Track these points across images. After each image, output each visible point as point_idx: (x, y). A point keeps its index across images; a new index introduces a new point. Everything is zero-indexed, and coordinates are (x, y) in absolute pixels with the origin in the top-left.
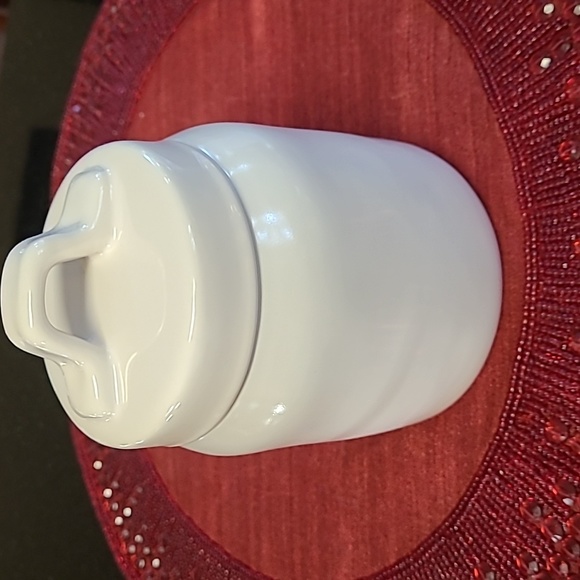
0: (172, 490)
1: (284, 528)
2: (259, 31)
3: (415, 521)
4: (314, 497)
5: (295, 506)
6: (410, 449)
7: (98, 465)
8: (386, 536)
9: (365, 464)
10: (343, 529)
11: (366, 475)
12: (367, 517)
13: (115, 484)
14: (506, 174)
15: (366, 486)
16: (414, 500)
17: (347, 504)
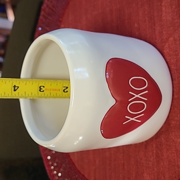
0: (76, 165)
1: (121, 176)
4: (133, 162)
5: (126, 167)
6: (173, 138)
7: (49, 158)
8: (164, 177)
9: (154, 146)
10: (145, 175)
11: (155, 151)
12: (156, 169)
13: (55, 164)
15: (155, 156)
16: (176, 160)
17: (147, 164)
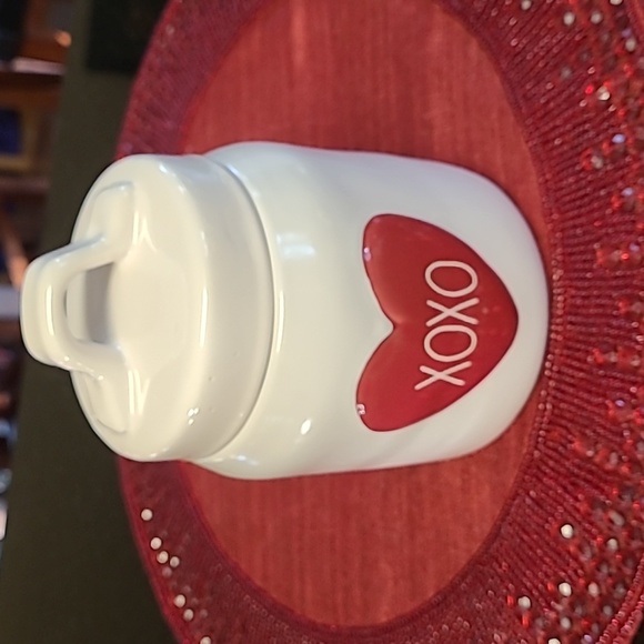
2: (300, 57)
3: (452, 551)
4: (356, 533)
7: (147, 514)
8: (425, 569)
9: (403, 493)
10: (383, 565)
11: (404, 507)
14: (532, 187)
15: (405, 518)
